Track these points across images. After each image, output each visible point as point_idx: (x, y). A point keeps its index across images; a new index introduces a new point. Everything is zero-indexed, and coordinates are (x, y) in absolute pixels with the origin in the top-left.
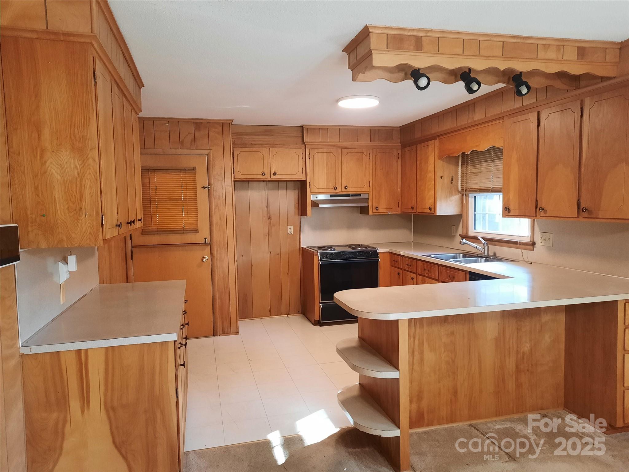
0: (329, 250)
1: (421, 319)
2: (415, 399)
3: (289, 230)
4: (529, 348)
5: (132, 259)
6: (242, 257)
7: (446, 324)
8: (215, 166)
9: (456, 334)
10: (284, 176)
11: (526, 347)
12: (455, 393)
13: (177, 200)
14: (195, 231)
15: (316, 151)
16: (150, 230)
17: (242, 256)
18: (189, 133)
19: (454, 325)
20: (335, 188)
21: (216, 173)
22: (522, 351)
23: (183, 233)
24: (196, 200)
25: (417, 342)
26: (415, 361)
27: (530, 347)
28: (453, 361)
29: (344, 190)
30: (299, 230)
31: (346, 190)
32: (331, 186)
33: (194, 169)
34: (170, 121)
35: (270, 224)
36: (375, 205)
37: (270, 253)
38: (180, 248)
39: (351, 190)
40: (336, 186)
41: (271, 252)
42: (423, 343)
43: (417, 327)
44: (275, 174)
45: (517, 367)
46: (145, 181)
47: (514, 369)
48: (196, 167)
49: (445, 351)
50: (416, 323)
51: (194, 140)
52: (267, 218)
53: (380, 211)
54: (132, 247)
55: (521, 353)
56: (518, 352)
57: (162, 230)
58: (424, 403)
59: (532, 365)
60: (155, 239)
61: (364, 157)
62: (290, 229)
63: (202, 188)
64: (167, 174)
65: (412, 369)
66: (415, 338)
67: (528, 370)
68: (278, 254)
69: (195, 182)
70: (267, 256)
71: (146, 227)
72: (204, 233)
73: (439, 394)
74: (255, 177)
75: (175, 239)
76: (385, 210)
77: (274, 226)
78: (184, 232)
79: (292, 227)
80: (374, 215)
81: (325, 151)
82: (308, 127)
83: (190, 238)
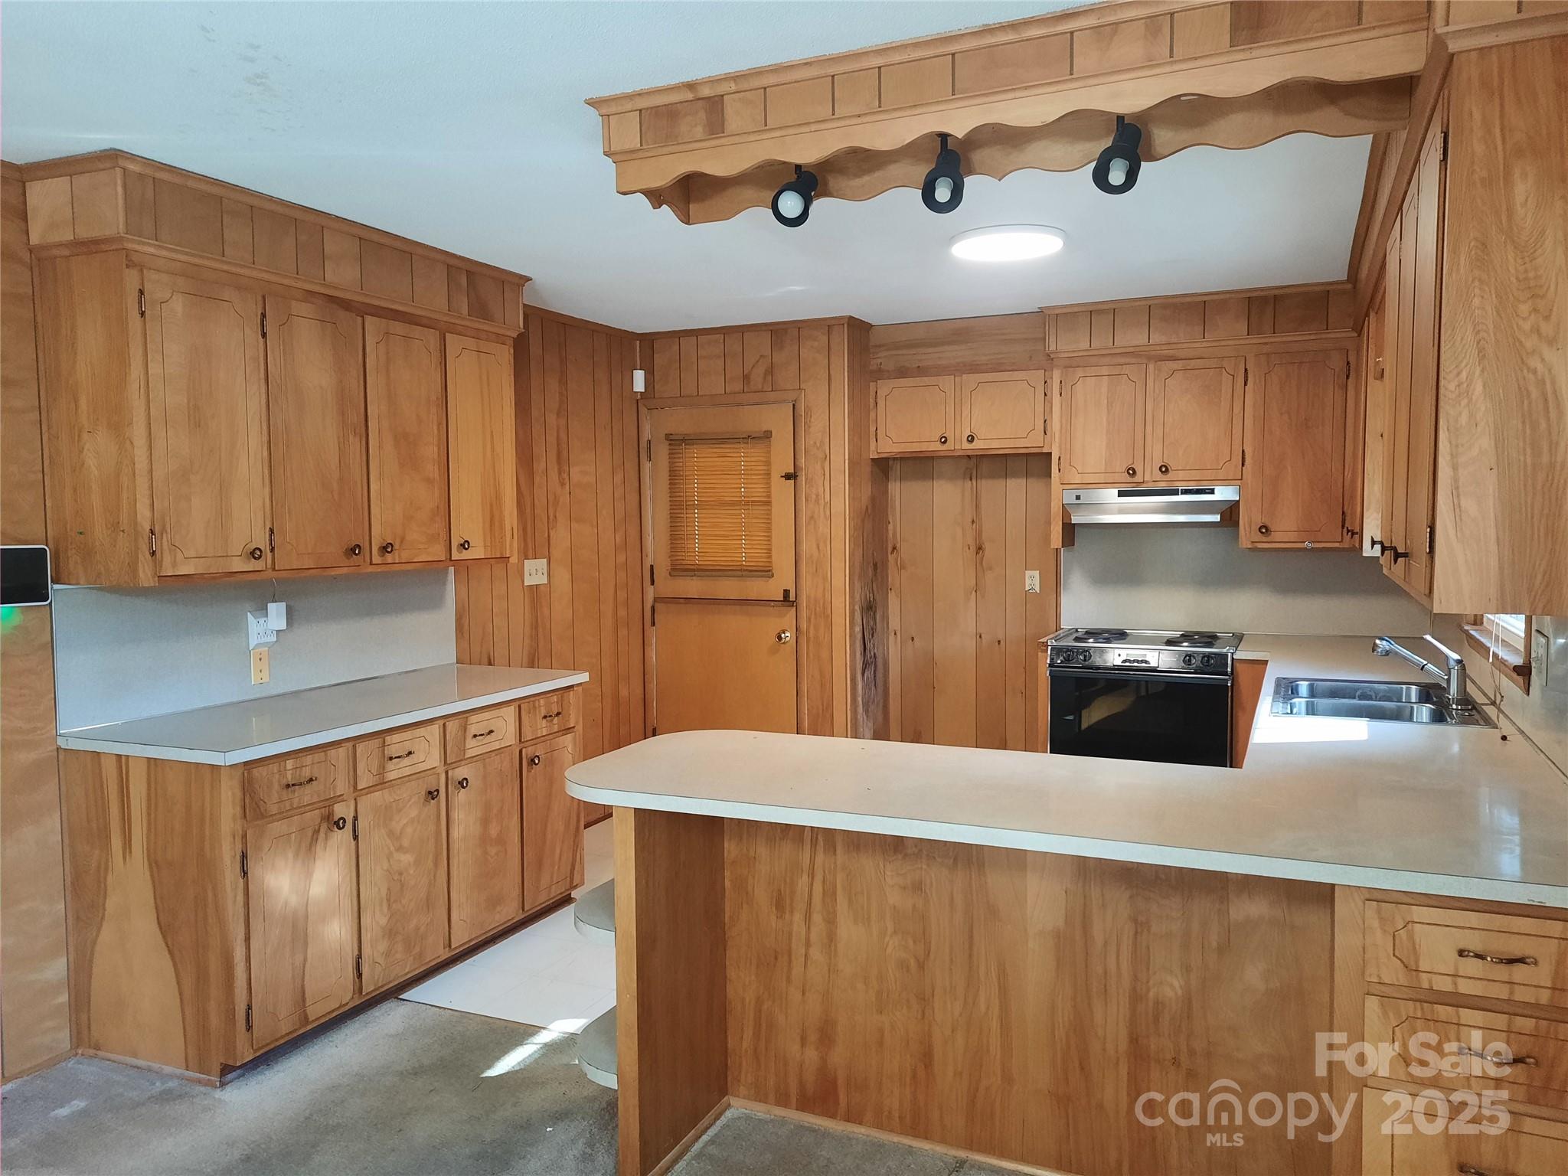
0: (1091, 640)
1: (829, 832)
2: (813, 1037)
3: (1028, 582)
4: (1180, 992)
5: (653, 624)
6: (912, 641)
7: (900, 856)
8: (809, 427)
9: (928, 891)
10: (995, 444)
11: (1170, 986)
12: (927, 1057)
13: (733, 504)
14: (766, 572)
15: (1080, 372)
16: (681, 567)
17: (913, 639)
18: (761, 356)
19: (924, 867)
20: (1132, 472)
21: (812, 442)
22: (1151, 994)
23: (742, 576)
24: (768, 503)
25: (818, 888)
26: (813, 937)
27: (1181, 987)
28: (921, 966)
29: (1158, 475)
30: (1055, 584)
31: (1165, 477)
32: (1121, 466)
33: (767, 435)
34: (726, 331)
35: (982, 563)
36: (1259, 520)
37: (980, 637)
38: (738, 608)
39: (1181, 475)
40: (1133, 466)
41: (983, 636)
42: (834, 893)
43: (818, 847)
44: (971, 439)
45: (1134, 1040)
46: (677, 464)
47: (1123, 1045)
48: (771, 432)
49: (895, 932)
50: (817, 838)
51: (770, 371)
52: (973, 549)
53: (1276, 536)
54: (656, 600)
55: (1151, 1004)
56: (1136, 997)
57: (711, 568)
58: (838, 1057)
59: (1192, 1053)
60: (692, 587)
61: (1226, 380)
62: (1033, 580)
63: (782, 477)
64: (716, 448)
65: (806, 955)
66: (813, 878)
67: (1175, 1061)
68: (999, 641)
69: (768, 463)
70: (971, 645)
71: (677, 560)
72: (783, 579)
73: (881, 1043)
74: (924, 447)
75: (728, 588)
76: (1292, 537)
77: (990, 569)
78: (744, 573)
79: (1036, 573)
80: (1254, 550)
81: (1105, 371)
82: (1057, 311)
83: (756, 588)
